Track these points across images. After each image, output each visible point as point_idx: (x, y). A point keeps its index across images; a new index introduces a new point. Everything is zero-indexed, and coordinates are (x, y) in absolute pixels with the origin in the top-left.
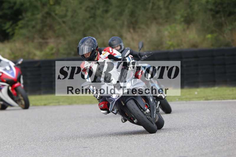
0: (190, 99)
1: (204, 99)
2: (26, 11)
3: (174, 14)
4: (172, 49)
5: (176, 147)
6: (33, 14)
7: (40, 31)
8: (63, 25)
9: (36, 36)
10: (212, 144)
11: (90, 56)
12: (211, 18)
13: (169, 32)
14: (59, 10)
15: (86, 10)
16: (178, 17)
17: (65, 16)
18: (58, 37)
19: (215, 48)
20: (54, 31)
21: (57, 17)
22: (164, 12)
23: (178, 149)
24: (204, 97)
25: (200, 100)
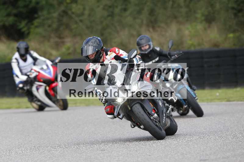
0: (211, 100)
1: (226, 100)
2: (42, 9)
3: (195, 12)
4: (192, 49)
5: (196, 150)
6: (49, 13)
7: (57, 30)
8: (81, 24)
9: (52, 35)
10: (234, 147)
11: (94, 57)
12: (233, 17)
13: (190, 32)
14: (75, 8)
15: (104, 9)
16: (199, 16)
17: (83, 14)
18: (75, 36)
19: (237, 47)
20: (71, 30)
21: (73, 16)
22: (184, 10)
23: (199, 152)
24: (226, 98)
25: (222, 101)
